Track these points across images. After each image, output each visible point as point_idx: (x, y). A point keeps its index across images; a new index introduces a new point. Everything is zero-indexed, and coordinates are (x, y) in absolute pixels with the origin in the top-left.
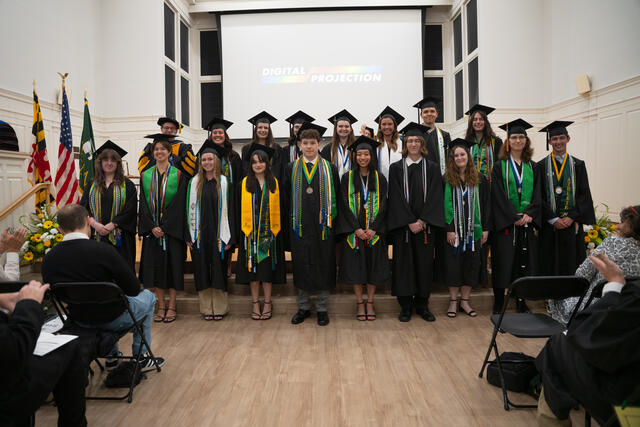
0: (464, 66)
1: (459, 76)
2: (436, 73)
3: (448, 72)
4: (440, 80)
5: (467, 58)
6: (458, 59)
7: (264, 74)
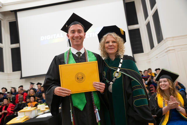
0: (150, 19)
1: (148, 26)
2: (135, 27)
3: (141, 25)
4: (138, 30)
5: (151, 13)
6: (146, 15)
7: (41, 40)
